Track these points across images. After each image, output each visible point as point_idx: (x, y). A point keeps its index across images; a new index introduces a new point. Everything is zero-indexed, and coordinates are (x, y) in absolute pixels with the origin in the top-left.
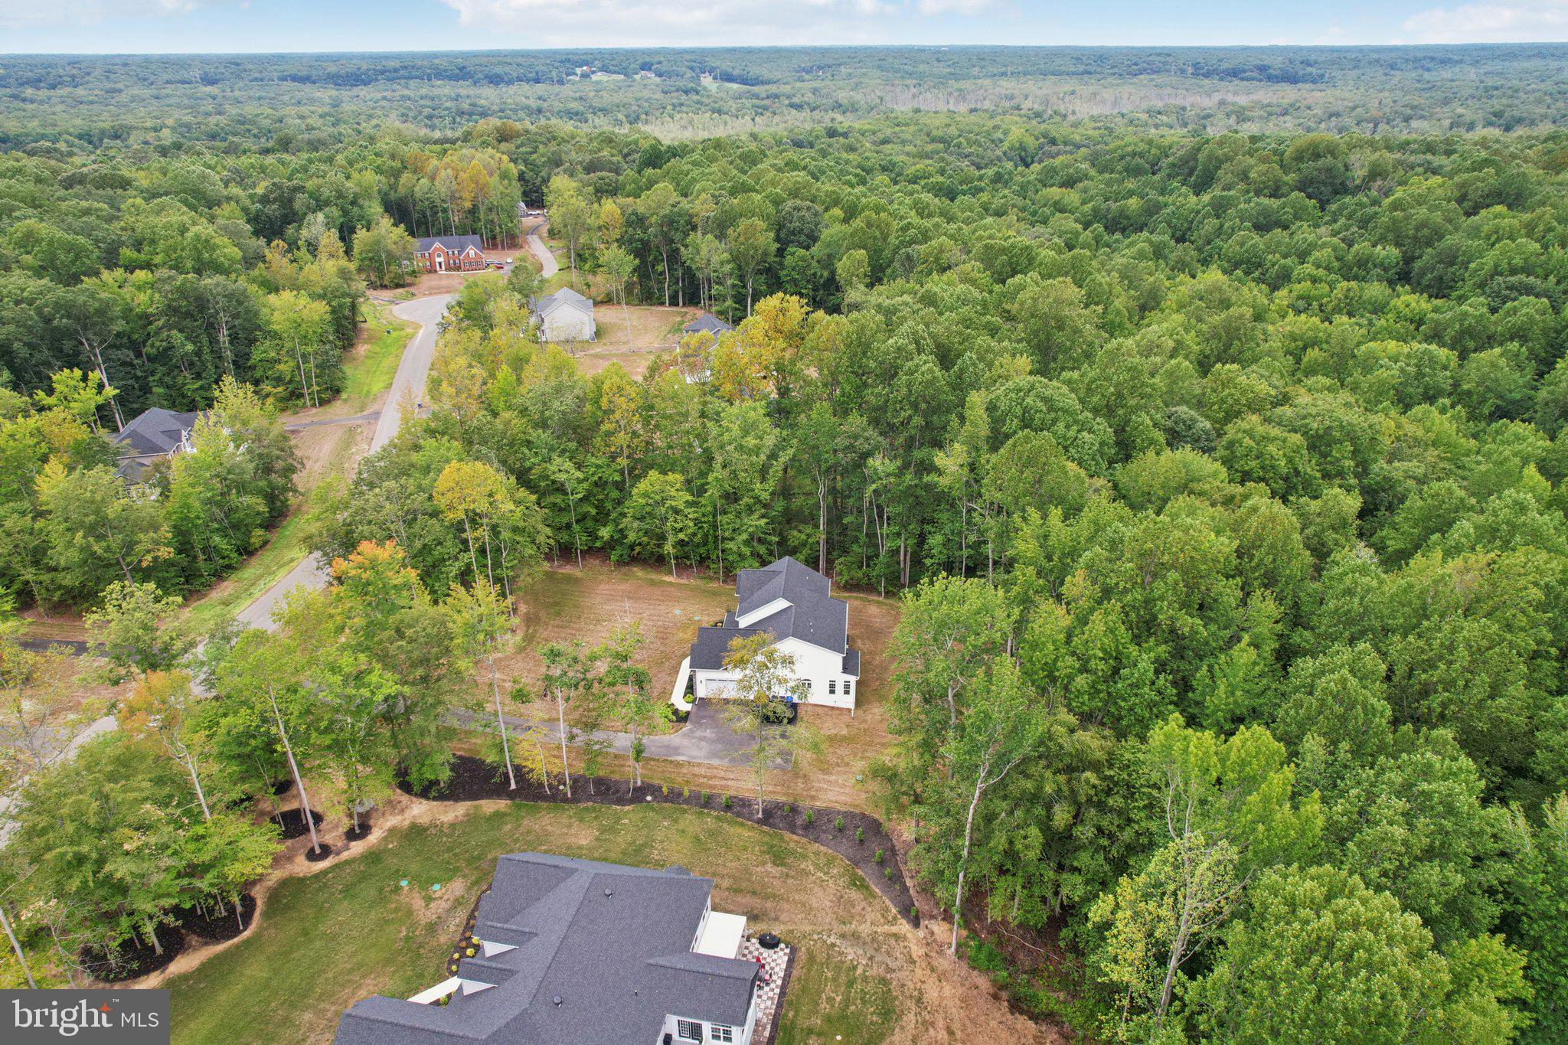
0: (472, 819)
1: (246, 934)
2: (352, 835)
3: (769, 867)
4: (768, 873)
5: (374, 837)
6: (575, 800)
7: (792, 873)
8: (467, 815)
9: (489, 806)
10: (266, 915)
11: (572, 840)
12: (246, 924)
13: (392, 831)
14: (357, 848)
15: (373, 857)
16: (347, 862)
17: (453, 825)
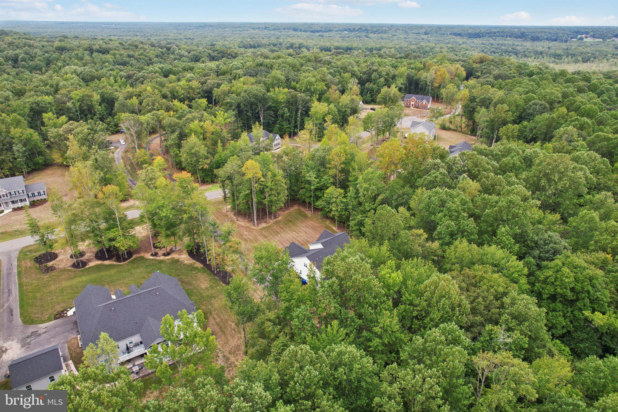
0: (191, 265)
1: (122, 263)
2: (164, 255)
3: (233, 324)
4: (231, 325)
5: (167, 257)
6: (215, 275)
7: (236, 330)
8: (190, 264)
9: (199, 265)
10: (129, 262)
11: (201, 284)
12: (124, 261)
13: (173, 258)
14: (162, 258)
15: (161, 262)
16: (156, 260)
17: (185, 264)
